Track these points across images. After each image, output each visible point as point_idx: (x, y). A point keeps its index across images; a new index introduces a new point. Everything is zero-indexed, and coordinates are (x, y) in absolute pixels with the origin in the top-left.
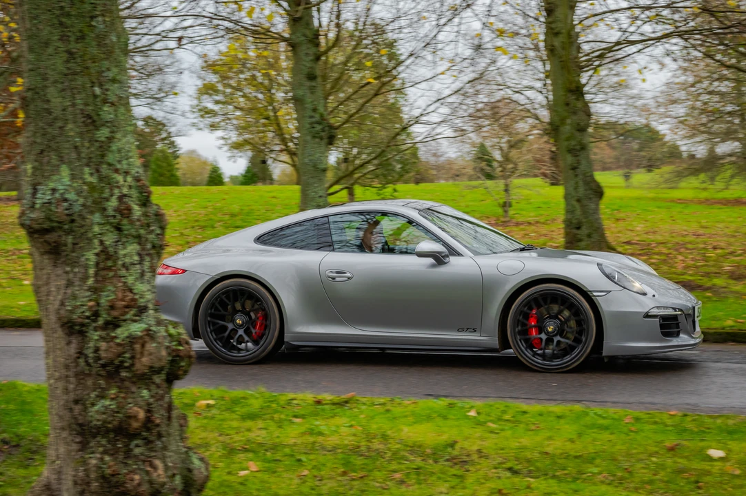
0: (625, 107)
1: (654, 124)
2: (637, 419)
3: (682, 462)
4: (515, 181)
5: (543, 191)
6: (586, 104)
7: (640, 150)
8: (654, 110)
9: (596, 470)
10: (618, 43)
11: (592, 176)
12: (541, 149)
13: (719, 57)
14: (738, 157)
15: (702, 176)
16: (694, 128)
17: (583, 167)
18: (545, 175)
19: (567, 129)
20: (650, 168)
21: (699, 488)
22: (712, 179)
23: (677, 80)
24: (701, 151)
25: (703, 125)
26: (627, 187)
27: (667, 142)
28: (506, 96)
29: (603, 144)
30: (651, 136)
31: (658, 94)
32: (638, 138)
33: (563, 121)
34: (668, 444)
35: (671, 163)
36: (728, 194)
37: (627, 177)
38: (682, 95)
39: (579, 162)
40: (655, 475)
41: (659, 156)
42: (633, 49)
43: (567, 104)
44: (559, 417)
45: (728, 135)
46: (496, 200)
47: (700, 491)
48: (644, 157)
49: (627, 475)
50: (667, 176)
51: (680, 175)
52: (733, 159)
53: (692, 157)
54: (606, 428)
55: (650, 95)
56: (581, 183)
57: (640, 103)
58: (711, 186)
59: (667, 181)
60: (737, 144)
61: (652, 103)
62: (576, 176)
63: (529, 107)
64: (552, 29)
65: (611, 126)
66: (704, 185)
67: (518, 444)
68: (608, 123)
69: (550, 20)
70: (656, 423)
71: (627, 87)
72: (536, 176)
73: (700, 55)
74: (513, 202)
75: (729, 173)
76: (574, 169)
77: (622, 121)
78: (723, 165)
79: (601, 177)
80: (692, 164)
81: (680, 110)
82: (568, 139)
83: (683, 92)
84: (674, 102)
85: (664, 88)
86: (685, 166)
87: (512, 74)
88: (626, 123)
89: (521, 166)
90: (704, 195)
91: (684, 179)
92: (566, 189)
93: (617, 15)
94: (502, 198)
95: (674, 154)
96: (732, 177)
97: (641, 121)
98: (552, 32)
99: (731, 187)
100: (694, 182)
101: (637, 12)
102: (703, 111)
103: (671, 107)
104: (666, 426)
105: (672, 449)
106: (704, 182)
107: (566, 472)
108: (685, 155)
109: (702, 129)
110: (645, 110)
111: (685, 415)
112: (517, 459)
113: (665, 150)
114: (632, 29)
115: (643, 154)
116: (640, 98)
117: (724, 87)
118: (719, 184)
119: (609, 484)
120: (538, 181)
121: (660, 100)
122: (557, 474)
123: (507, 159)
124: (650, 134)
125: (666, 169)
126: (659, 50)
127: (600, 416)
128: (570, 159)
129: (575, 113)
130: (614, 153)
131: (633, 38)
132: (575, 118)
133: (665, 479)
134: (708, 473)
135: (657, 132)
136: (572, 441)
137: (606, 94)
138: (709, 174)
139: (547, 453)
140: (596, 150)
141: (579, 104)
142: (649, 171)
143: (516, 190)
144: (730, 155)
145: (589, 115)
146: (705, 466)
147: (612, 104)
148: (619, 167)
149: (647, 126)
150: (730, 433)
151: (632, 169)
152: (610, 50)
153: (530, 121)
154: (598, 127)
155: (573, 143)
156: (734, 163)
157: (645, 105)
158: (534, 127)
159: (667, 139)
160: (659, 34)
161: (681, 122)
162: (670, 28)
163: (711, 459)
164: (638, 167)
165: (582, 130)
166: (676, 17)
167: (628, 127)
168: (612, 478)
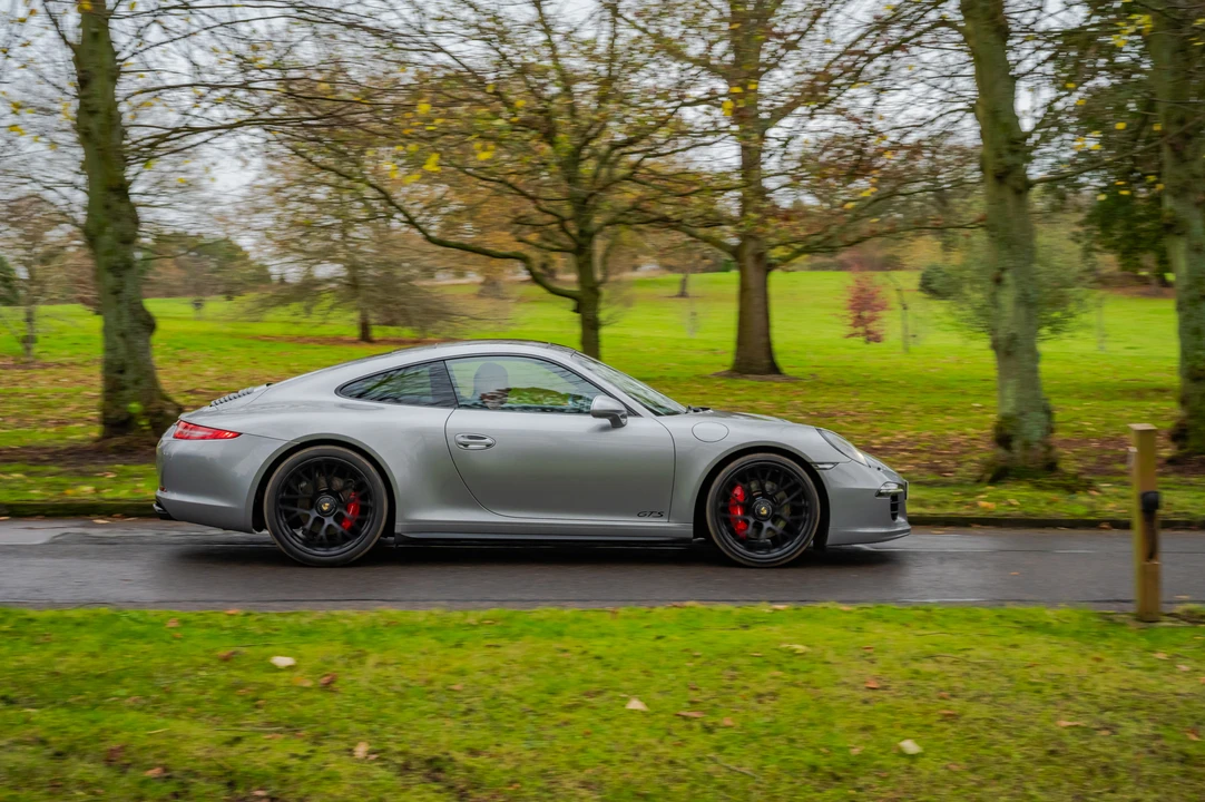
0: (195, 214)
1: (232, 237)
2: (185, 622)
3: (238, 675)
4: (42, 309)
5: (81, 322)
6: (133, 207)
7: (214, 272)
8: (233, 220)
9: (123, 692)
10: (176, 130)
11: (140, 304)
12: (79, 266)
13: (309, 154)
14: (340, 283)
15: (295, 306)
16: (283, 244)
17: (128, 291)
18: (83, 301)
19: (106, 240)
20: (229, 294)
21: (257, 707)
22: (308, 310)
23: (261, 182)
24: (294, 274)
25: (294, 240)
26: (199, 319)
27: (252, 262)
28: (31, 193)
29: (168, 262)
30: (232, 253)
31: (239, 200)
32: (214, 255)
33: (101, 228)
34: (223, 652)
35: (254, 289)
36: (326, 331)
37: (198, 305)
38: (266, 201)
39: (122, 285)
40: (203, 694)
41: (237, 279)
42: (197, 138)
43: (107, 207)
44: (79, 624)
45: (326, 255)
46: (13, 333)
47: (259, 711)
48: (219, 280)
49: (164, 696)
50: (249, 305)
51: (266, 305)
52: (333, 285)
53: (282, 281)
54: (141, 636)
55: (226, 200)
56: (126, 313)
57: (215, 209)
58: (304, 320)
59: (249, 312)
60: (338, 266)
61: (230, 209)
62: (119, 302)
63: (64, 209)
64: (87, 105)
65: (178, 238)
66: (296, 319)
67: (16, 664)
68: (175, 235)
69: (84, 93)
70: (209, 626)
71: (199, 188)
72: (70, 301)
73: (289, 152)
74: (39, 336)
75: (328, 303)
76: (116, 293)
77: (193, 232)
78: (319, 293)
79: (153, 305)
80: (281, 291)
81: (266, 221)
82: (108, 253)
83: (271, 198)
84: (258, 210)
85: (245, 191)
86: (270, 292)
87: (40, 164)
88: (199, 236)
89: (50, 288)
90: (296, 331)
91: (272, 310)
92: (106, 320)
93: (175, 93)
94: (22, 330)
95: (262, 276)
96: (332, 308)
97: (219, 234)
98: (86, 110)
99: (331, 321)
100: (283, 313)
101: (202, 90)
102: (293, 224)
103: (257, 217)
104: (223, 629)
105: (226, 659)
106: (296, 314)
107: (81, 697)
108: (275, 278)
109: (294, 245)
110: (222, 218)
111: (249, 614)
112: (15, 684)
113: (251, 271)
114: (195, 112)
115: (217, 276)
116: (217, 203)
117: (321, 194)
118: (316, 318)
119: (140, 710)
120: (77, 308)
121: (241, 207)
122: (70, 700)
123: (32, 280)
124: (229, 250)
125: (250, 297)
126: (230, 142)
127: (134, 620)
128: (110, 280)
129: (117, 219)
130: (183, 274)
131: (196, 124)
132: (118, 225)
133: (215, 698)
134: (270, 687)
135: (239, 249)
136: (93, 655)
137: (170, 195)
138: (304, 303)
139: (57, 674)
140: (158, 269)
141: (124, 208)
142: (229, 299)
143: (46, 320)
144: (329, 281)
145: (136, 221)
146: (268, 678)
147: (179, 209)
148: (186, 293)
149: (226, 240)
150: (303, 633)
151: (203, 295)
152: (164, 138)
153: (68, 228)
154: (161, 239)
155: (115, 258)
156: (332, 291)
157: (222, 212)
158: (71, 236)
159: (253, 256)
160: (232, 122)
161: (269, 236)
162: (247, 115)
163: (276, 669)
164: (214, 292)
165: (129, 240)
166: (254, 100)
167: (201, 241)
168: (144, 702)
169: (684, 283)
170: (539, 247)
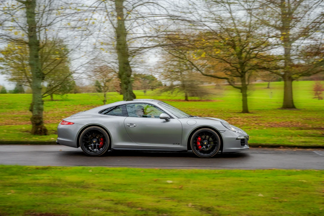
0: (144, 69)
1: (153, 75)
2: (145, 171)
3: (159, 185)
4: (108, 93)
5: (117, 96)
6: (130, 67)
7: (149, 83)
8: (153, 70)
9: (131, 188)
10: (141, 48)
11: (132, 91)
12: (116, 83)
13: (173, 54)
14: (180, 86)
15: (169, 92)
16: (166, 76)
17: (129, 89)
18: (117, 91)
19: (124, 76)
20: (152, 89)
21: (164, 193)
22: (172, 93)
23: (161, 61)
24: (168, 84)
25: (169, 75)
26: (145, 95)
27: (158, 81)
28: (105, 65)
29: (137, 81)
30: (153, 79)
31: (155, 65)
32: (149, 79)
33: (123, 73)
34: (155, 179)
35: (159, 88)
36: (177, 98)
37: (145, 92)
38: (162, 65)
39: (128, 87)
40: (150, 189)
41: (155, 85)
42: (146, 50)
43: (124, 68)
44: (120, 171)
45: (177, 79)
46: (101, 99)
47: (164, 194)
48: (150, 85)
49: (141, 190)
50: (157, 92)
51: (161, 92)
52: (178, 86)
53: (165, 85)
54: (135, 175)
55: (152, 65)
56: (129, 94)
57: (149, 68)
58: (171, 95)
59: (158, 93)
60: (179, 81)
61: (153, 68)
62: (127, 91)
63: (113, 68)
64: (119, 43)
65: (140, 75)
66: (169, 95)
67: (105, 181)
68: (139, 74)
69: (118, 40)
70: (151, 172)
71: (145, 62)
72: (115, 91)
73: (167, 53)
74: (107, 100)
75: (177, 91)
76: (126, 89)
77: (143, 74)
78: (175, 88)
79: (135, 92)
80: (165, 88)
81: (162, 70)
82: (124, 79)
83: (163, 65)
84: (160, 68)
85: (156, 63)
86: (163, 88)
87: (107, 57)
88: (145, 74)
89: (110, 88)
90: (169, 98)
91: (163, 93)
92: (124, 96)
93: (140, 39)
94: (103, 98)
95: (160, 85)
96: (178, 92)
97: (150, 74)
98: (119, 44)
99: (178, 96)
100: (166, 94)
101: (147, 38)
102: (168, 71)
103: (159, 69)
104: (154, 173)
105: (156, 181)
106: (169, 94)
107: (121, 189)
108: (163, 85)
109: (169, 77)
110: (151, 70)
111: (160, 170)
112: (105, 186)
113: (157, 83)
114: (145, 43)
115: (150, 84)
116: (149, 66)
117: (175, 63)
118: (174, 95)
119: (135, 193)
120: (116, 93)
121: (155, 67)
122: (118, 190)
123: (105, 86)
124: (152, 78)
125: (157, 90)
126: (153, 50)
127: (133, 171)
128: (125, 86)
129: (126, 71)
130: (141, 84)
131: (145, 46)
132: (126, 72)
133: (153, 191)
134: (166, 188)
135: (154, 78)
136: (123, 179)
137: (138, 64)
138: (171, 91)
139: (115, 184)
140: (135, 83)
141: (128, 68)
142: (152, 90)
143: (109, 96)
144: (177, 85)
145: (131, 71)
146: (166, 186)
147: (140, 68)
148: (142, 89)
149: (151, 75)
150: (174, 175)
151: (146, 89)
152: (138, 50)
153: (113, 73)
154: (135, 75)
155: (126, 80)
156: (178, 88)
157: (150, 69)
158: (114, 75)
159: (158, 79)
160: (154, 46)
161: (162, 74)
162: (158, 44)
163: (168, 184)
164: (148, 88)
165: (129, 76)
166: (159, 40)
167: (145, 76)
168: (136, 191)
169: (269, 84)
170: (231, 76)
